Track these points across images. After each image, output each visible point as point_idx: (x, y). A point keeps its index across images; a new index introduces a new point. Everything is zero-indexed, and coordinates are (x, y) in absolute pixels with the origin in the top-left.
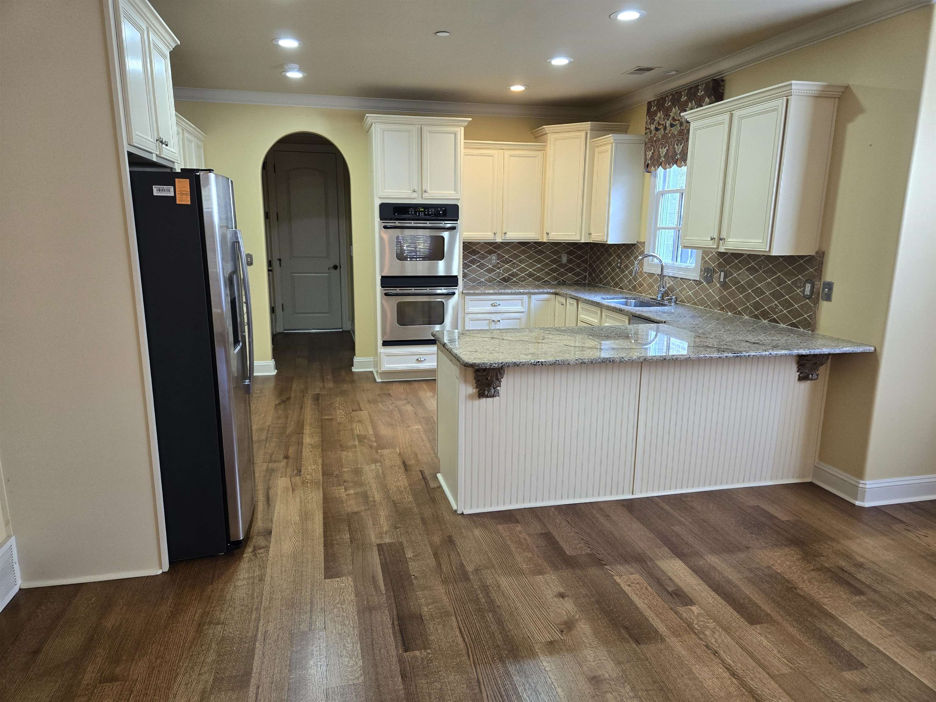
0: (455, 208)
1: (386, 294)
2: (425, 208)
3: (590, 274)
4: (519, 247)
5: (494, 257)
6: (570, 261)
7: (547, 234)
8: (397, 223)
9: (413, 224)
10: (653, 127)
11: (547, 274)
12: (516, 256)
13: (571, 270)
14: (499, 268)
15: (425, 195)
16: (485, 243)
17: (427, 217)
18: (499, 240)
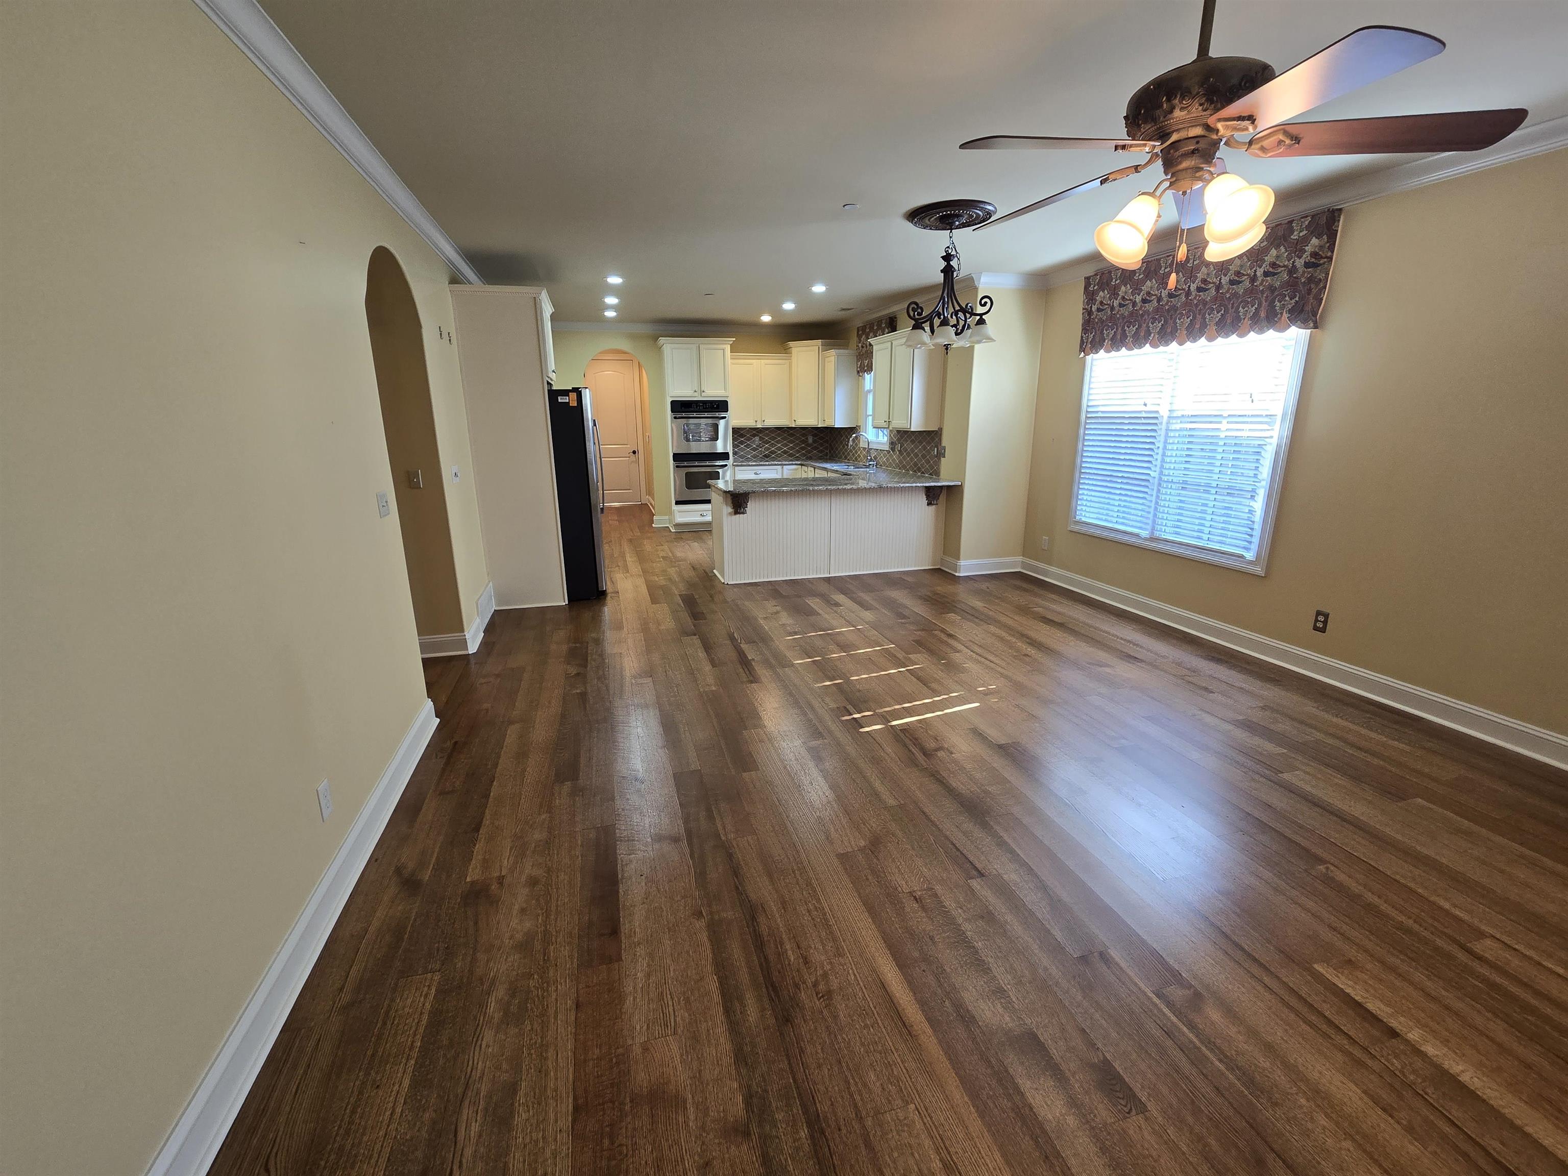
0: (726, 402)
1: (677, 467)
2: (703, 403)
3: (830, 452)
4: (776, 432)
5: (757, 438)
6: (814, 441)
7: (795, 421)
8: (684, 415)
9: (695, 415)
10: (860, 345)
11: (798, 452)
12: (774, 438)
13: (815, 448)
14: (761, 448)
15: (703, 394)
16: (750, 428)
17: (704, 410)
18: (759, 426)
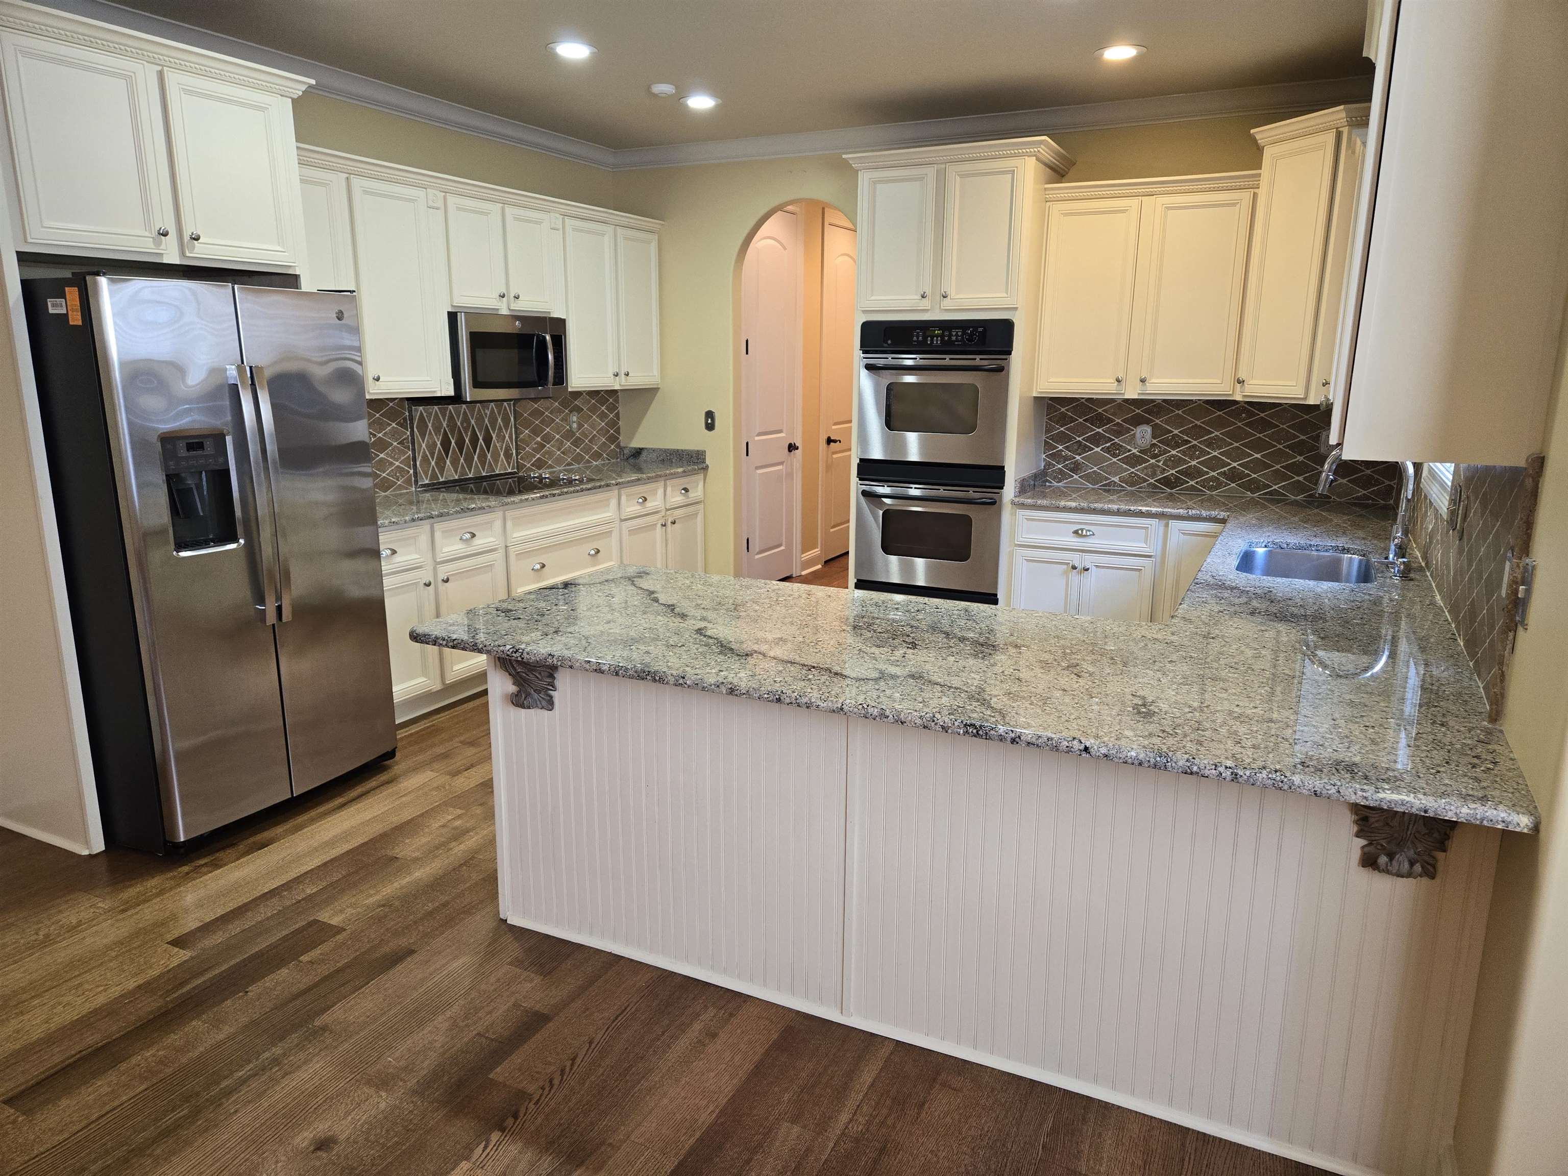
0: (1006, 327)
1: (864, 493)
2: (944, 329)
4: (1209, 412)
5: (1145, 430)
7: (1242, 382)
8: (890, 360)
9: (918, 360)
12: (1198, 432)
14: (1154, 456)
15: (946, 303)
17: (945, 347)
